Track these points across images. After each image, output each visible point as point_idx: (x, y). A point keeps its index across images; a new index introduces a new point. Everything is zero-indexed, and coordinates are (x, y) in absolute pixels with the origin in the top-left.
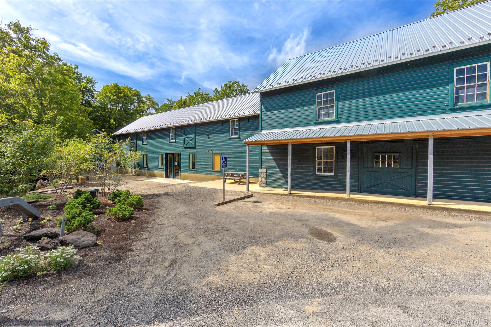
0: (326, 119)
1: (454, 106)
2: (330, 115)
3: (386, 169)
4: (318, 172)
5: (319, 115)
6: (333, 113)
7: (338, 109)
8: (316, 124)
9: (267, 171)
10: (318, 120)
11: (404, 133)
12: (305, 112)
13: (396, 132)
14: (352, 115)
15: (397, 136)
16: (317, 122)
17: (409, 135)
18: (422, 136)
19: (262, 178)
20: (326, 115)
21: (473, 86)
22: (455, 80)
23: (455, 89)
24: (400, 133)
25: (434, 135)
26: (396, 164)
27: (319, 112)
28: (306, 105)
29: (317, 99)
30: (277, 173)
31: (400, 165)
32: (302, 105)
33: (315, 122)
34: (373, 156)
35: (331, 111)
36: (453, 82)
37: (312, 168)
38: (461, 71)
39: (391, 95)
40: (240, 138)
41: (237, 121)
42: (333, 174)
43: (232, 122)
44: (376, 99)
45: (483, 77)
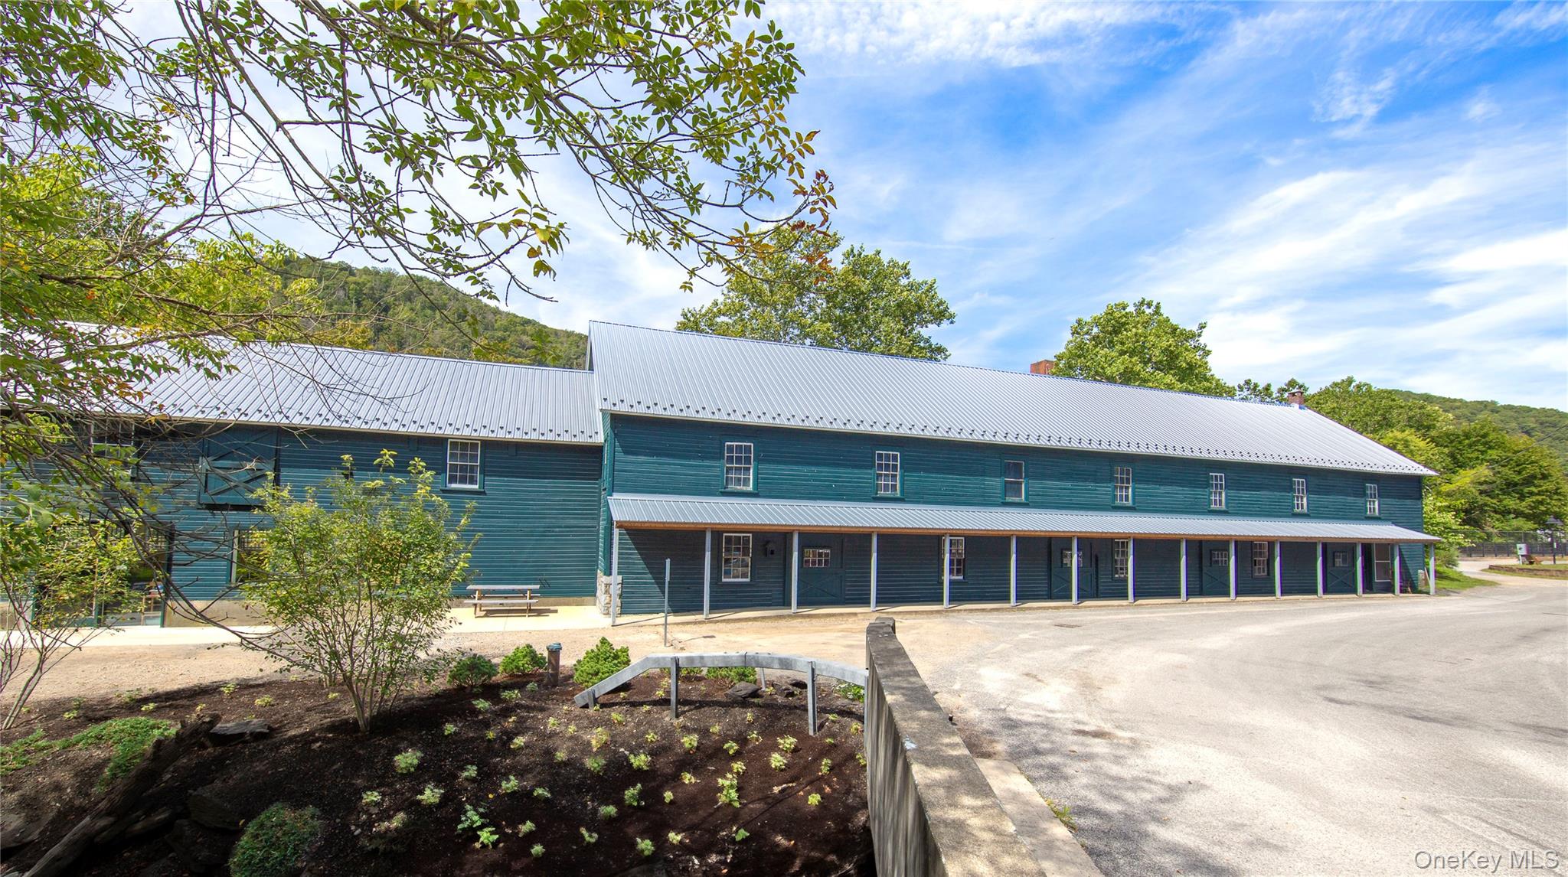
1: (876, 494)
2: (746, 482)
3: (817, 569)
4: (725, 578)
5: (727, 479)
6: (750, 479)
7: (757, 475)
8: (724, 494)
9: (623, 579)
10: (725, 488)
12: (705, 470)
13: (848, 525)
14: (777, 488)
16: (725, 490)
18: (868, 531)
20: (739, 481)
21: (888, 475)
22: (876, 464)
23: (876, 475)
24: (853, 527)
25: (878, 532)
26: (827, 563)
27: (728, 473)
28: (708, 459)
29: (725, 452)
30: (646, 583)
31: (831, 563)
32: (700, 456)
33: (721, 490)
34: (803, 551)
35: (747, 475)
36: (874, 467)
37: (716, 571)
38: (880, 456)
39: (821, 469)
40: (484, 493)
41: (474, 446)
42: (748, 580)
43: (454, 445)
44: (805, 470)
45: (895, 467)
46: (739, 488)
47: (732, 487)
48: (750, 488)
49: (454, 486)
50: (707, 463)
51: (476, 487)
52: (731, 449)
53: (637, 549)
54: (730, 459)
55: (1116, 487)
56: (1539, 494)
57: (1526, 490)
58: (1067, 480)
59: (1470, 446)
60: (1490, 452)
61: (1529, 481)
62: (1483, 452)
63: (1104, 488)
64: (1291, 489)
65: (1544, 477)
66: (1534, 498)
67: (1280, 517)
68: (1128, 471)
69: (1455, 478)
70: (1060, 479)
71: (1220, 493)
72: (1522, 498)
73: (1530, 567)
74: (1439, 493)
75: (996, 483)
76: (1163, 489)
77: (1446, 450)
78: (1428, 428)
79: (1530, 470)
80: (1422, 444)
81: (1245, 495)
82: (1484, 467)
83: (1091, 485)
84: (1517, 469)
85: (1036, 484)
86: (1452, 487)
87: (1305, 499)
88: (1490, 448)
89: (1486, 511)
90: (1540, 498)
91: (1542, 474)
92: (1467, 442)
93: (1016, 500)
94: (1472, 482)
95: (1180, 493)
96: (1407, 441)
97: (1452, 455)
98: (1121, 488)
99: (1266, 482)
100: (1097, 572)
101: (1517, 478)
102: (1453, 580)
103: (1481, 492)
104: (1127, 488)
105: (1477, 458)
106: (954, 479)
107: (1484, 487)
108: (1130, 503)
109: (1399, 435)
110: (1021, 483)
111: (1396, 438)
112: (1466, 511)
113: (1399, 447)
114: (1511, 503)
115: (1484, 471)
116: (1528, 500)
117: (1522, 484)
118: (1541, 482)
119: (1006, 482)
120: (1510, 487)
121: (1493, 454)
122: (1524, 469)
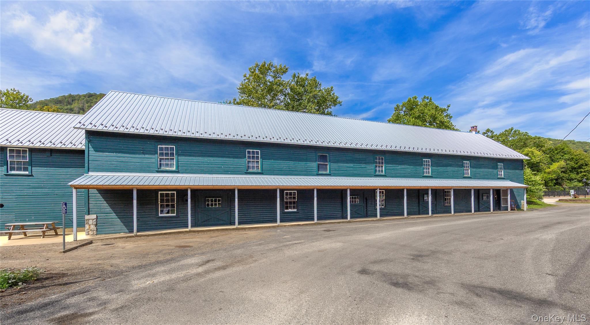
0: (167, 168)
1: (247, 171)
2: (171, 165)
3: (214, 208)
4: (160, 214)
5: (160, 164)
6: (174, 164)
7: (178, 162)
8: (158, 172)
9: (97, 217)
10: (159, 169)
11: (223, 186)
12: (147, 160)
13: (219, 185)
14: (190, 168)
15: (220, 187)
16: (159, 170)
17: (226, 187)
18: (232, 188)
19: (90, 226)
20: (167, 165)
21: (254, 162)
22: (247, 156)
23: (247, 161)
24: (221, 186)
25: (238, 188)
26: (219, 205)
27: (160, 161)
28: (147, 154)
29: (159, 150)
30: (112, 218)
31: (222, 205)
32: (143, 153)
33: (157, 170)
34: (205, 199)
35: (172, 162)
36: (246, 158)
37: (155, 211)
38: (249, 152)
39: (215, 158)
40: (32, 175)
41: (24, 152)
42: (175, 215)
43: (12, 151)
44: (206, 159)
45: (258, 158)
46: (168, 169)
47: (163, 168)
48: (174, 169)
49: (13, 172)
50: (147, 156)
51: (27, 173)
52: (161, 149)
53: (106, 201)
54: (162, 154)
55: (376, 166)
56: (585, 172)
57: (579, 170)
58: (351, 163)
59: (557, 153)
60: (565, 155)
61: (580, 167)
62: (562, 156)
63: (371, 167)
64: (462, 166)
65: (586, 165)
66: (582, 174)
67: (458, 178)
68: (382, 159)
69: (551, 166)
70: (347, 163)
71: (429, 168)
72: (578, 174)
73: (575, 199)
74: (545, 172)
75: (314, 165)
76: (400, 167)
77: (548, 156)
78: (542, 147)
79: (581, 162)
80: (539, 153)
81: (441, 169)
82: (563, 161)
83: (363, 165)
84: (576, 162)
85: (335, 165)
86: (550, 170)
87: (469, 170)
88: (565, 154)
89: (563, 179)
90: (585, 174)
91: (586, 164)
92: (556, 152)
93: (324, 172)
94: (558, 167)
95: (409, 168)
96: (533, 152)
97: (550, 157)
98: (379, 166)
99: (451, 163)
100: (367, 205)
101: (576, 166)
102: (539, 205)
103: (562, 172)
104: (382, 166)
105: (560, 158)
106: (291, 163)
107: (563, 170)
108: (384, 173)
109: (530, 150)
110: (327, 165)
111: (528, 151)
112: (556, 180)
113: (530, 154)
114: (573, 176)
115: (562, 163)
116: (580, 174)
117: (577, 168)
118: (585, 167)
119: (319, 164)
120: (573, 170)
121: (567, 156)
122: (579, 162)
